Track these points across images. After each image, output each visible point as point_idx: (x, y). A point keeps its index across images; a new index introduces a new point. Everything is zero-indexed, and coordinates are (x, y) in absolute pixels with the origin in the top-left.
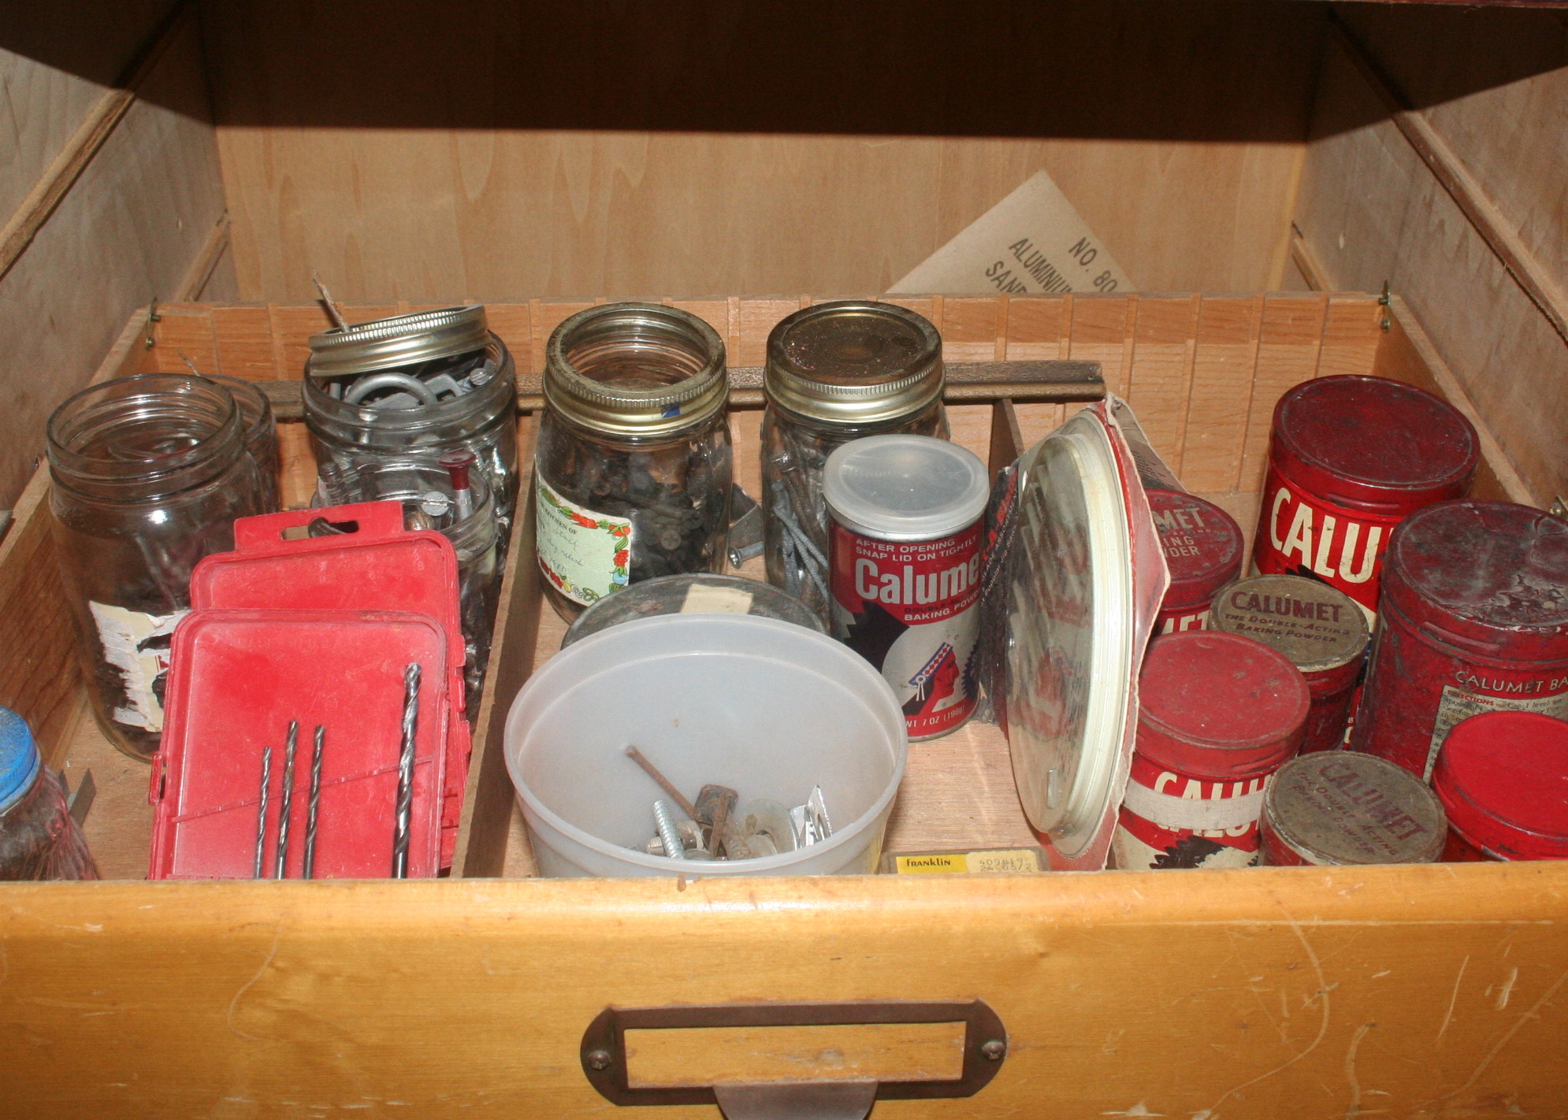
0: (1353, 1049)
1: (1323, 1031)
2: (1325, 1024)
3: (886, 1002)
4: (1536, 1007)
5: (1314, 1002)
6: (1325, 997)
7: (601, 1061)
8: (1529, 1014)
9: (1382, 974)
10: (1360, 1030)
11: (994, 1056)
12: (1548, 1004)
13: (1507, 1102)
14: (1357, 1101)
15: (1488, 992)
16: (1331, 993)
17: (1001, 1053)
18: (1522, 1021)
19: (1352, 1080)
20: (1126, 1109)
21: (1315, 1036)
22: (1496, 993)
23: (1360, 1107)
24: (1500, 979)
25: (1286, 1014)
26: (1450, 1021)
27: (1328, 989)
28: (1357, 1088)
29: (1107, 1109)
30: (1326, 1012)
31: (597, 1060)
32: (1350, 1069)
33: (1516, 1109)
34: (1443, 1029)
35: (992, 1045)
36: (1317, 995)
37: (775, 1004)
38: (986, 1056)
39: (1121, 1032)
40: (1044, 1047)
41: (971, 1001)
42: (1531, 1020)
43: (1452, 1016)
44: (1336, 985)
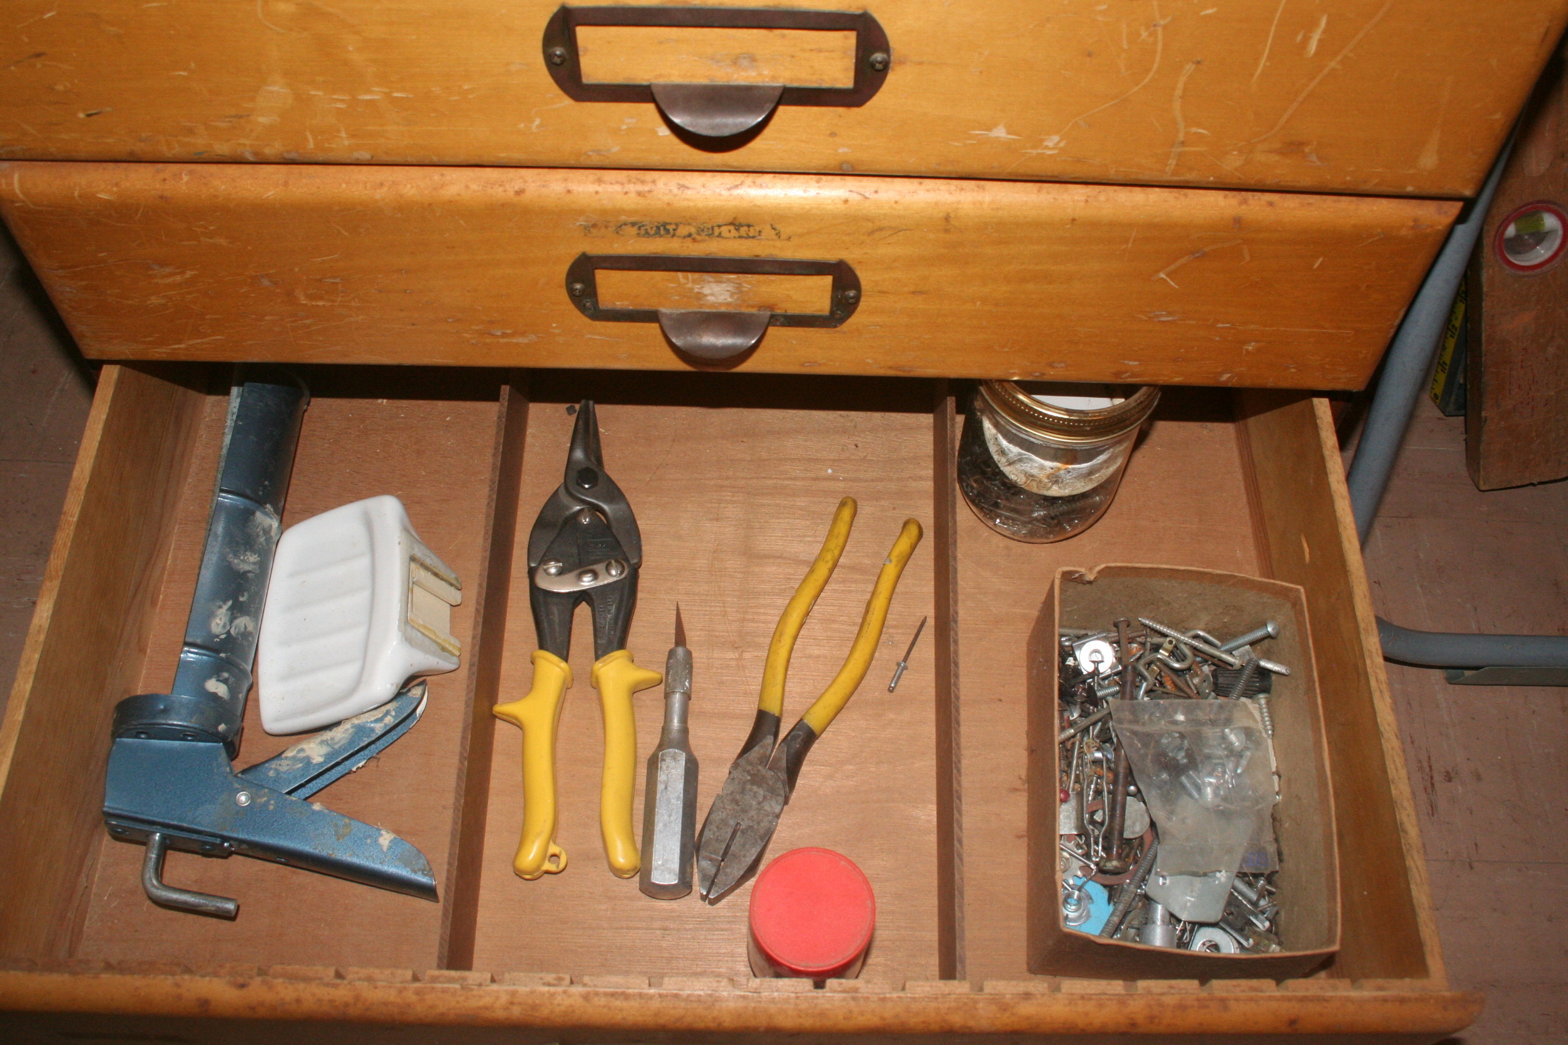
0: (1180, 85)
1: (1156, 66)
2: (1158, 59)
3: (790, 9)
4: (1339, 58)
5: (1150, 35)
6: (1159, 30)
7: (559, 56)
8: (1333, 64)
9: (1210, 11)
10: (1188, 67)
11: (879, 66)
12: (1351, 55)
13: (1307, 150)
14: (1181, 137)
15: (1299, 38)
16: (1165, 27)
17: (886, 66)
18: (1326, 71)
19: (1179, 118)
20: (989, 129)
21: (1148, 71)
22: (1306, 39)
23: (1183, 143)
24: (1313, 24)
25: (1125, 47)
26: (1265, 66)
27: (1162, 22)
28: (1181, 125)
29: (974, 129)
30: (1160, 47)
31: (556, 55)
32: (1177, 105)
33: (1314, 158)
34: (1258, 72)
35: (878, 56)
36: (1152, 29)
37: (698, 7)
38: (872, 65)
39: (986, 53)
40: (921, 63)
41: (860, 12)
42: (1333, 70)
43: (1267, 61)
44: (1169, 19)
